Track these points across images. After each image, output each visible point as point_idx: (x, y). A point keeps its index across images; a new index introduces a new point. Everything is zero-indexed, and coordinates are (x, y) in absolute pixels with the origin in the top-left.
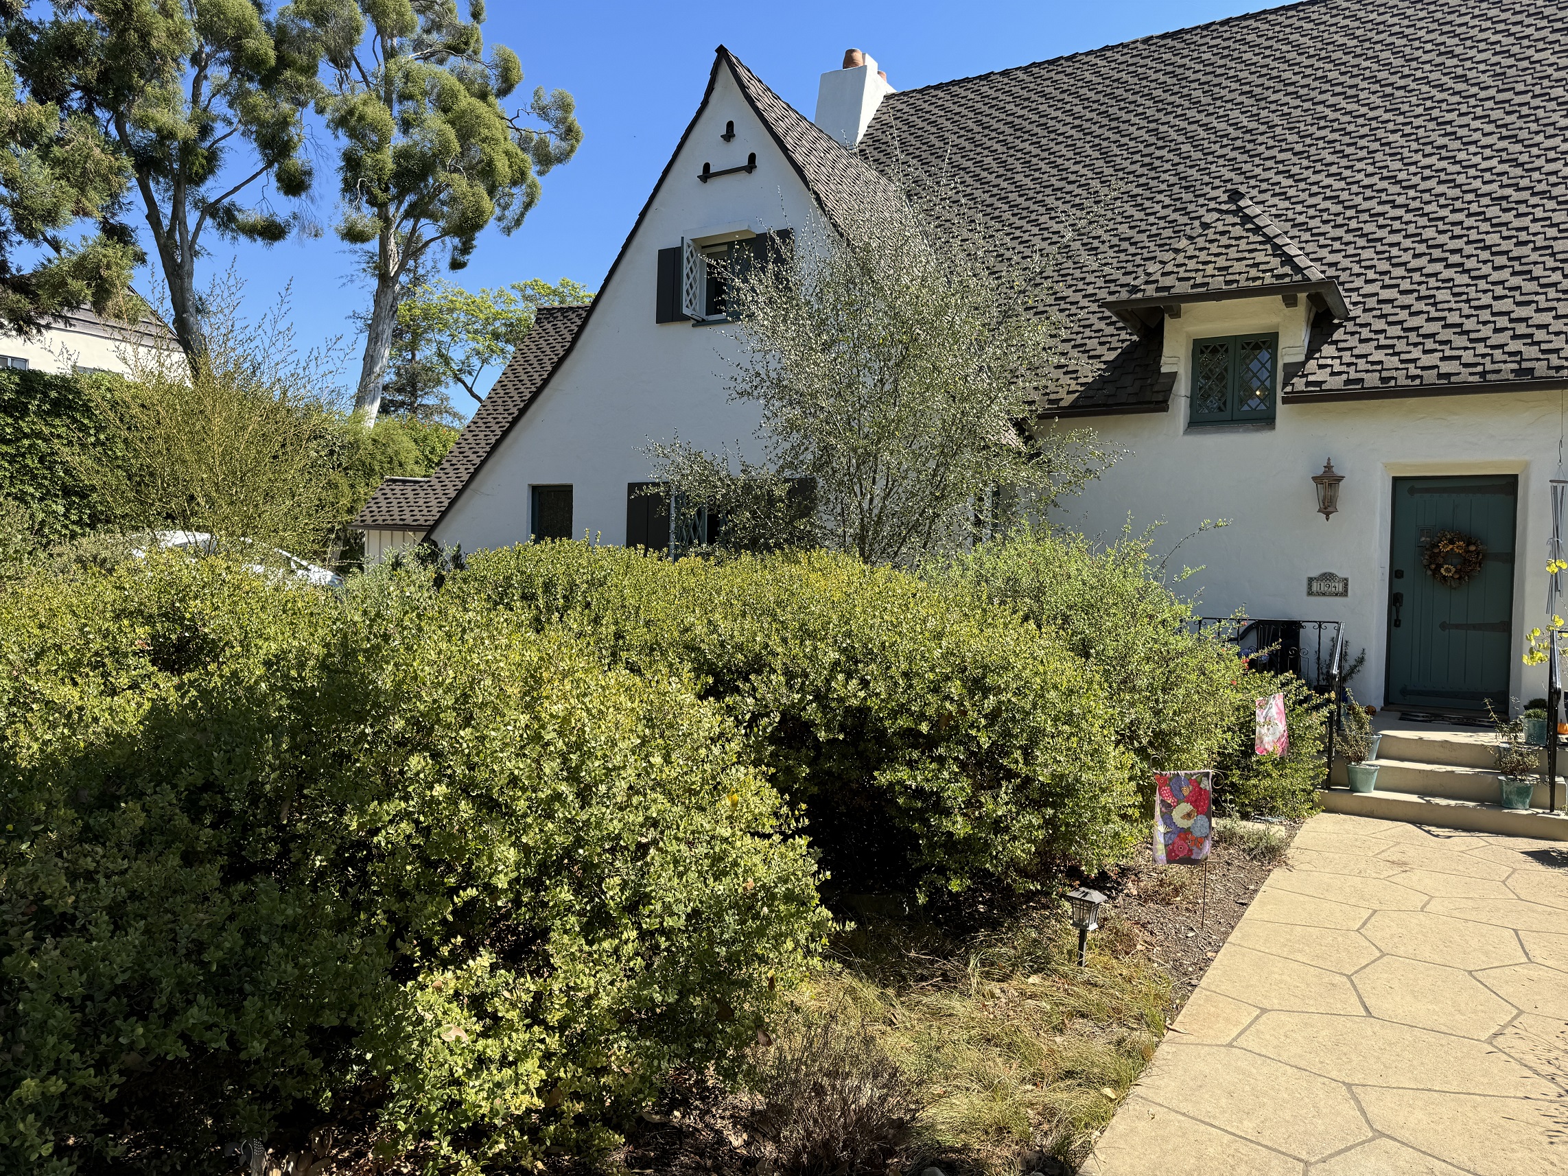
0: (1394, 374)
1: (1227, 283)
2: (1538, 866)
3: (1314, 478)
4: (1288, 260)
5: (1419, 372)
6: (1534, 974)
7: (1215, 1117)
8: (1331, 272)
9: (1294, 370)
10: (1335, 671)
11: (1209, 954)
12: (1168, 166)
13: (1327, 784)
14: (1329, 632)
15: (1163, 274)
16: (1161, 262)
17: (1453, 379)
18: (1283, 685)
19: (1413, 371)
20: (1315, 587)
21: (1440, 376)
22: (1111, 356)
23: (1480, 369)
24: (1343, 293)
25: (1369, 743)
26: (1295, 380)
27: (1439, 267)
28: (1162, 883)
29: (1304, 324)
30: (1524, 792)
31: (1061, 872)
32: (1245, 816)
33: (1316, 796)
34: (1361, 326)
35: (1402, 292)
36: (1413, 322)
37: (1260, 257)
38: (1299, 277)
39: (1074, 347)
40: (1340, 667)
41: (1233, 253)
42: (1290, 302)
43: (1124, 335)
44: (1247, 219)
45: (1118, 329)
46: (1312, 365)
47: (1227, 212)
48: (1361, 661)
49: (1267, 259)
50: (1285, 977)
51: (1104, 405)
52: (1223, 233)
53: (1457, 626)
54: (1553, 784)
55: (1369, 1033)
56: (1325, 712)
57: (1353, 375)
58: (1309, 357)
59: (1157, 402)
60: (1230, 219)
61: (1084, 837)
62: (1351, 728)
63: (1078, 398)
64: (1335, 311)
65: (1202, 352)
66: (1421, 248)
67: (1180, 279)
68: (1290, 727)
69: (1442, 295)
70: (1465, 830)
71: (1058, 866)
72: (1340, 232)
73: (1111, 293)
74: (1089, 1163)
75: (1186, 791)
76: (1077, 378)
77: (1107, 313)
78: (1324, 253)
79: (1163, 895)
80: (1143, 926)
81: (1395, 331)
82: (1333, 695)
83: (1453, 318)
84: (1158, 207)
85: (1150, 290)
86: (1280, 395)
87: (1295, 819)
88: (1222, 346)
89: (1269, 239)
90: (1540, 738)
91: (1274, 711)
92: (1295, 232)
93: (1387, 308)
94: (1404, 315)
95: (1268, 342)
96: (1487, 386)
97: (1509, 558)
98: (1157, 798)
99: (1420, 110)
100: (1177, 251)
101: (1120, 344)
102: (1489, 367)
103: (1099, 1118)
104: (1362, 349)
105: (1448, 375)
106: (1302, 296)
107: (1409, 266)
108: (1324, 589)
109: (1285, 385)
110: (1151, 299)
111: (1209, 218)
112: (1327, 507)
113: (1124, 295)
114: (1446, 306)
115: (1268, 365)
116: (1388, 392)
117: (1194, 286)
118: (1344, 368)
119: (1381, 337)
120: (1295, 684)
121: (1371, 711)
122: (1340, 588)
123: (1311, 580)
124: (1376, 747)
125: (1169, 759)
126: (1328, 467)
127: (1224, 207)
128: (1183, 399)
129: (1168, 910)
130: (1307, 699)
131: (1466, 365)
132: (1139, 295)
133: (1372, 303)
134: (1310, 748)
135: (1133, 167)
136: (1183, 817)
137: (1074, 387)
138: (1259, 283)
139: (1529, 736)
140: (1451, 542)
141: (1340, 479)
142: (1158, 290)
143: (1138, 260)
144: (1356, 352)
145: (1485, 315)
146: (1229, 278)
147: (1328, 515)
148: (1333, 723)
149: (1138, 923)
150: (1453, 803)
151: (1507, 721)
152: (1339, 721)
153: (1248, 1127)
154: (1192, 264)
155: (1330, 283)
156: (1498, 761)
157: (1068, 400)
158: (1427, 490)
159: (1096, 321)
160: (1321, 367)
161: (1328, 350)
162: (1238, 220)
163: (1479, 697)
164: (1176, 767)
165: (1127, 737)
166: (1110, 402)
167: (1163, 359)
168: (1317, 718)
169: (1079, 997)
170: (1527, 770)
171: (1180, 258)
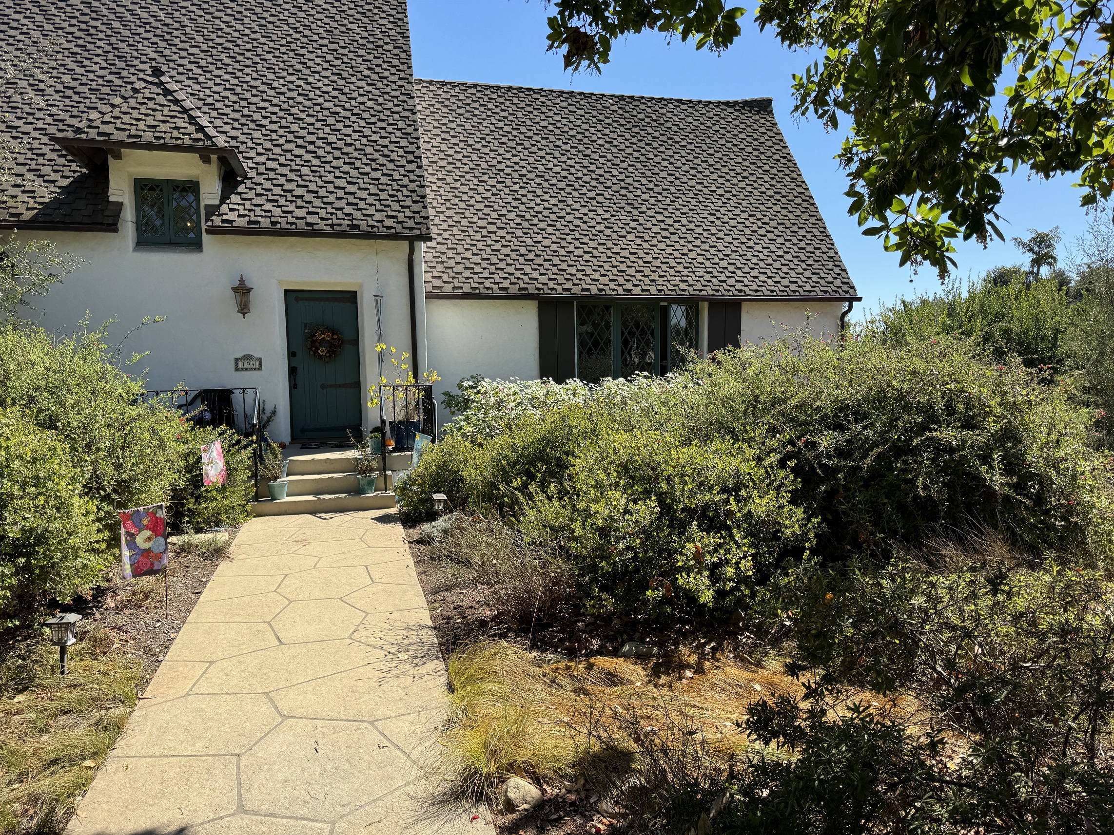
0: (279, 220)
1: (156, 138)
2: (379, 525)
3: (233, 289)
4: (201, 129)
5: (294, 220)
6: (375, 590)
7: (175, 750)
8: (233, 143)
9: (212, 210)
10: (255, 421)
11: (172, 635)
12: (102, 36)
13: (256, 498)
14: (250, 395)
15: (103, 122)
16: (100, 112)
17: (315, 227)
18: (220, 435)
19: (291, 220)
20: (240, 365)
21: (307, 224)
22: (65, 183)
23: (329, 222)
24: (241, 159)
25: (281, 467)
26: (214, 218)
27: (301, 151)
28: (134, 593)
29: (217, 177)
30: (371, 483)
31: (42, 605)
32: (199, 531)
33: (248, 507)
34: (256, 184)
35: (281, 165)
36: (289, 186)
37: (180, 123)
38: (209, 143)
39: (29, 170)
40: (258, 418)
41: (159, 116)
42: (206, 160)
43: (74, 167)
44: (167, 92)
45: (69, 161)
46: (224, 208)
47: (152, 83)
48: (274, 413)
49: (185, 125)
50: (228, 635)
51: (62, 223)
52: (150, 99)
53: (331, 386)
54: (385, 475)
55: (281, 655)
56: (250, 450)
57: (253, 218)
58: (223, 201)
59: (108, 224)
60: (155, 89)
61: (58, 574)
62: (269, 459)
63: (37, 214)
64: (238, 172)
65: (142, 189)
66: (290, 137)
67: (118, 129)
68: (227, 464)
69: (305, 171)
70: (341, 512)
71: (39, 601)
72: (237, 115)
73: (59, 130)
74: (73, 822)
75: (145, 522)
76: (34, 198)
77: (57, 147)
78: (227, 128)
79: (136, 602)
80: (119, 629)
81: (277, 190)
82: (254, 437)
83: (313, 187)
84: (96, 68)
85: (93, 134)
86: (204, 227)
87: (235, 525)
88: (158, 186)
89: (185, 111)
90: (378, 449)
91: (215, 453)
92: (205, 109)
93: (272, 175)
94: (282, 180)
95: (191, 187)
96: (334, 234)
97: (356, 342)
98: (123, 531)
99: (283, 42)
100: (113, 106)
101: (71, 174)
102: (335, 221)
103: (81, 787)
104: (258, 200)
105: (312, 224)
106: (214, 157)
107: (284, 148)
108: (247, 366)
109: (207, 220)
110: (93, 141)
111: (139, 85)
112: (244, 309)
113: (70, 134)
114: (307, 178)
115: (194, 204)
116: (275, 232)
117: (129, 136)
118: (246, 212)
119: (269, 193)
120: (229, 432)
121: (282, 446)
122: (257, 365)
123: (236, 360)
124: (286, 468)
125: (130, 501)
126: (242, 281)
127: (150, 79)
128: (130, 224)
129: (140, 612)
130: (239, 442)
131: (322, 219)
132: (83, 136)
133: (262, 169)
134: (242, 475)
135: (71, 29)
136: (145, 541)
137: (32, 204)
138: (180, 142)
139: (373, 449)
140: (323, 333)
141: (250, 289)
142: (99, 134)
143: (82, 107)
144: (254, 202)
145: (331, 188)
146: (157, 134)
147: (244, 314)
148: (257, 457)
149: (114, 628)
150: (333, 496)
151: (360, 442)
152: (261, 455)
153: (199, 747)
154: (126, 119)
155: (230, 150)
156: (357, 467)
157: (28, 215)
158: (306, 299)
159: (48, 152)
160: (231, 210)
161: (235, 198)
162: (161, 91)
163: (344, 429)
164: (137, 505)
165: (92, 488)
166: (67, 220)
167: (110, 191)
168: (245, 456)
169: (62, 699)
170: (372, 470)
171: (116, 112)
